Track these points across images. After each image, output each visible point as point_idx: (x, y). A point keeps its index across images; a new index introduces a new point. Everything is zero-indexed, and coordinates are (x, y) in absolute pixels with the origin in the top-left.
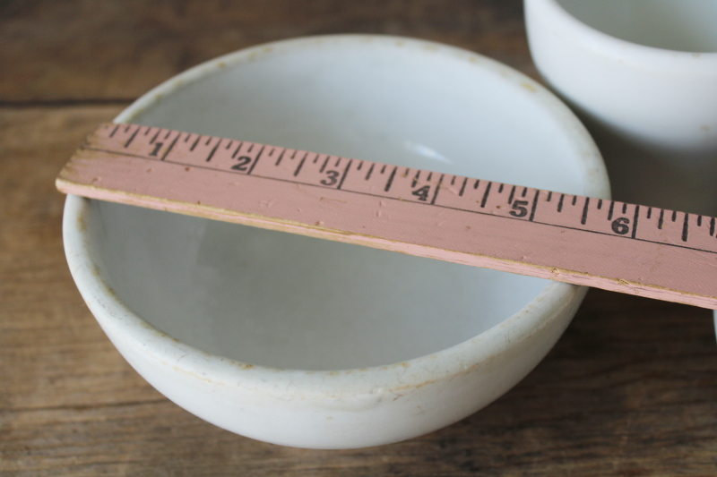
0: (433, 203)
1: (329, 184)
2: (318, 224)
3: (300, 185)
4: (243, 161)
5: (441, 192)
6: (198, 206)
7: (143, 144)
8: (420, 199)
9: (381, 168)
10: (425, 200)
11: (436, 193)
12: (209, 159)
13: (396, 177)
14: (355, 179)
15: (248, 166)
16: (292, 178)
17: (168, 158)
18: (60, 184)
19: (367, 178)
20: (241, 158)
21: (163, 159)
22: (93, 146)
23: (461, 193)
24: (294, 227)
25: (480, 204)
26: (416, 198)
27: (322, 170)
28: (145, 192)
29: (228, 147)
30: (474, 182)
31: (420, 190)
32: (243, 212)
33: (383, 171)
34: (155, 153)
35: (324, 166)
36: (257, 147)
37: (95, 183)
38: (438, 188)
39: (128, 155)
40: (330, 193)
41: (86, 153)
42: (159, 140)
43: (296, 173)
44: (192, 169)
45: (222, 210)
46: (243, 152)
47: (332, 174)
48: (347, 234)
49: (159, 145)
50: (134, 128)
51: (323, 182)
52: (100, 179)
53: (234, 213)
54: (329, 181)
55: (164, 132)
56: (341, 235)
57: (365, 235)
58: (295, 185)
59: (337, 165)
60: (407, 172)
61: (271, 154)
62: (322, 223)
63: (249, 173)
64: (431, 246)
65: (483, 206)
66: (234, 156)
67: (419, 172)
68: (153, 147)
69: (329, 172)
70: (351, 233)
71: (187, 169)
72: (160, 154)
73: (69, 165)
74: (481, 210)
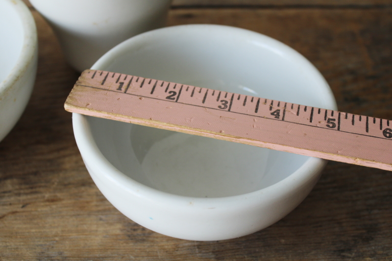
0: (283, 119)
1: (223, 108)
2: (221, 132)
3: (207, 109)
4: (172, 94)
5: (286, 113)
6: (151, 121)
7: (112, 83)
8: (275, 117)
9: (251, 99)
10: (279, 118)
11: (284, 114)
12: (152, 93)
13: (260, 104)
14: (237, 105)
15: (176, 97)
16: (202, 104)
17: (128, 92)
18: (67, 107)
19: (244, 104)
20: (170, 92)
21: (125, 92)
22: (83, 84)
23: (298, 114)
24: (207, 134)
25: (309, 120)
26: (273, 117)
27: (218, 100)
28: (118, 113)
29: (162, 85)
30: (304, 108)
31: (275, 112)
32: (177, 125)
33: (252, 101)
34: (120, 88)
35: (219, 97)
36: (179, 86)
37: (88, 106)
38: (284, 111)
39: (105, 90)
40: (225, 113)
41: (79, 88)
42: (121, 80)
43: (204, 102)
44: (143, 98)
45: (165, 124)
46: (171, 89)
47: (224, 102)
48: (238, 138)
49: (122, 84)
50: (105, 73)
51: (220, 107)
52: (90, 104)
53: (172, 125)
54: (223, 106)
55: (123, 76)
56: (234, 139)
57: (249, 139)
58: (204, 109)
59: (226, 97)
60: (266, 101)
61: (187, 90)
62: (223, 131)
63: (176, 101)
64: (286, 145)
65: (311, 121)
66: (166, 91)
67: (272, 101)
68: (118, 84)
69: (222, 101)
70: (241, 138)
71: (140, 98)
72: (123, 89)
73: (70, 95)
74: (310, 124)
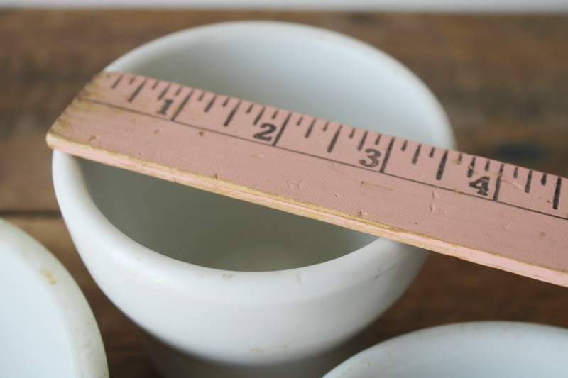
0: (495, 198)
1: (370, 166)
2: (360, 214)
3: (336, 164)
4: (267, 128)
5: (503, 185)
6: (215, 181)
7: (150, 99)
8: (479, 193)
9: (429, 151)
10: (486, 194)
11: (498, 186)
12: (226, 124)
13: (448, 163)
14: (399, 161)
15: (274, 135)
16: (326, 154)
17: (178, 119)
18: (50, 139)
19: (414, 161)
20: (264, 126)
21: (173, 119)
22: (92, 98)
23: (527, 189)
24: (330, 216)
25: (552, 205)
26: (474, 191)
27: (360, 148)
28: (151, 159)
29: (249, 111)
30: (541, 177)
31: (478, 181)
32: (269, 193)
33: (431, 154)
34: (163, 111)
35: (362, 142)
36: (283, 115)
37: (92, 141)
38: (499, 180)
39: (133, 111)
40: (372, 176)
41: (83, 105)
42: (169, 96)
43: (330, 149)
44: (207, 133)
45: (244, 188)
46: (266, 118)
47: (372, 154)
48: (396, 231)
49: (169, 102)
50: (140, 80)
51: (363, 162)
52: (98, 137)
53: (258, 193)
54: (369, 161)
55: (175, 87)
56: (388, 231)
57: (419, 234)
58: (330, 163)
59: (377, 142)
60: (460, 158)
61: (299, 123)
62: (365, 214)
63: (274, 144)
64: (501, 255)
65: (555, 207)
66: (256, 122)
67: (474, 159)
68: (161, 103)
69: (368, 151)
70: (402, 230)
71: (201, 134)
72: (170, 113)
73: (62, 117)
74: (554, 212)
